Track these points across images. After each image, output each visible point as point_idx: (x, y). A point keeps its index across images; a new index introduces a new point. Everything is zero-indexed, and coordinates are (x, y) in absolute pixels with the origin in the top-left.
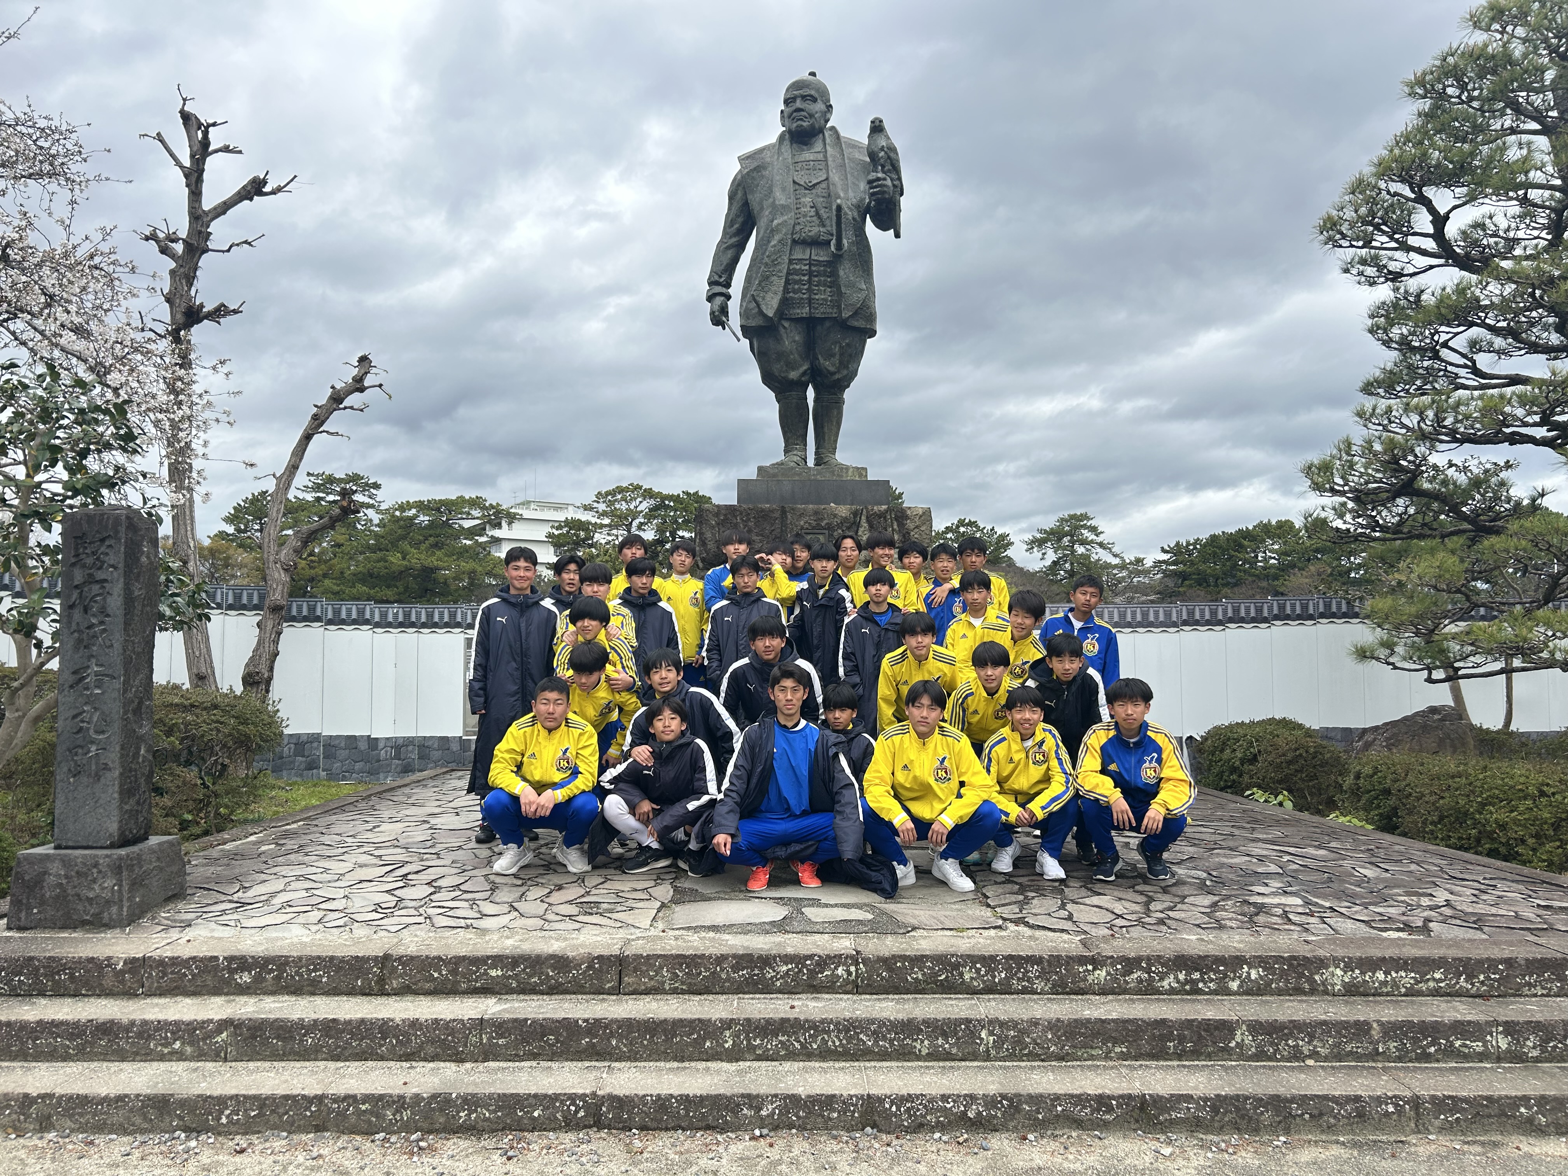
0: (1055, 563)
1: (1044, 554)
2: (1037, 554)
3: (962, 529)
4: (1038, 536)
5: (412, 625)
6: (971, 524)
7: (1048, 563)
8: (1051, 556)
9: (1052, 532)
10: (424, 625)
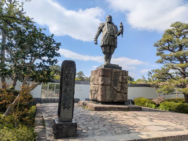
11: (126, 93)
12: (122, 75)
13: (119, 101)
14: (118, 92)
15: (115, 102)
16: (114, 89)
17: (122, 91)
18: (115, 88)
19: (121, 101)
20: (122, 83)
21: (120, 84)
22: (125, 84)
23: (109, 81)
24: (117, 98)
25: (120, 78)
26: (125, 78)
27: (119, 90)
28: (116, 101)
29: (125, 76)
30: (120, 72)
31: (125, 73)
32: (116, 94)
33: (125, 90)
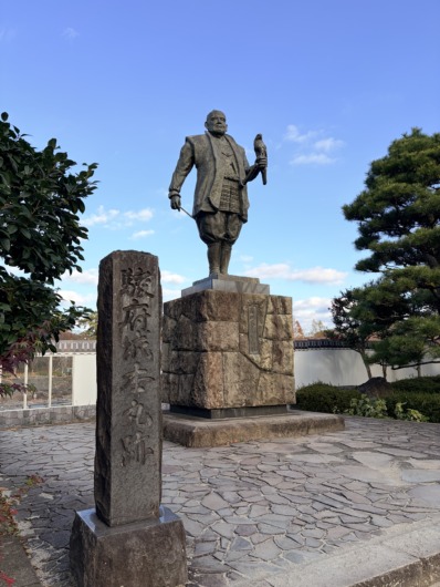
11: (290, 374)
12: (272, 313)
13: (271, 401)
14: (265, 370)
16: (251, 360)
17: (277, 367)
18: (256, 357)
19: (276, 403)
20: (274, 339)
21: (270, 343)
22: (285, 343)
23: (235, 336)
24: (264, 393)
25: (269, 324)
26: (284, 323)
27: (267, 364)
28: (261, 403)
29: (282, 317)
30: (267, 303)
31: (283, 305)
32: (258, 380)
33: (284, 361)
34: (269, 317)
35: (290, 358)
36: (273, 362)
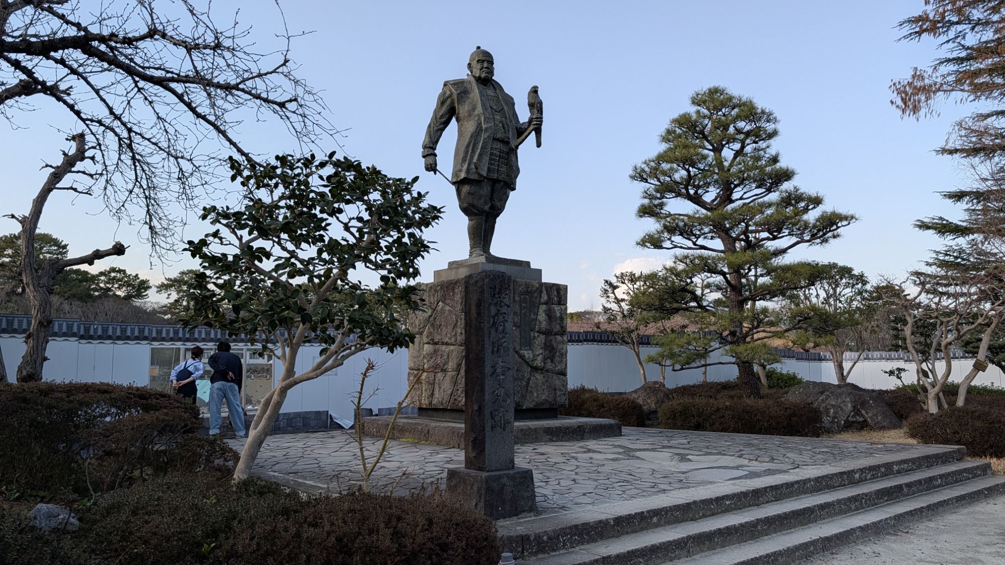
0: (176, 301)
1: (169, 295)
2: (164, 295)
3: (113, 274)
4: (166, 282)
5: (109, 338)
6: (120, 271)
7: (172, 300)
8: (174, 296)
9: (175, 280)
10: (119, 338)
11: (564, 374)
12: (546, 303)
13: (542, 404)
14: (535, 369)
15: (529, 410)
16: (522, 357)
17: (549, 365)
18: (527, 354)
19: (546, 406)
20: (547, 333)
21: (543, 337)
22: (559, 338)
24: (535, 395)
25: (542, 316)
26: (558, 315)
27: (539, 362)
28: (531, 406)
29: (556, 308)
30: (541, 292)
31: (559, 293)
32: (529, 379)
33: (557, 359)
34: (543, 308)
35: (564, 355)
36: (544, 360)
